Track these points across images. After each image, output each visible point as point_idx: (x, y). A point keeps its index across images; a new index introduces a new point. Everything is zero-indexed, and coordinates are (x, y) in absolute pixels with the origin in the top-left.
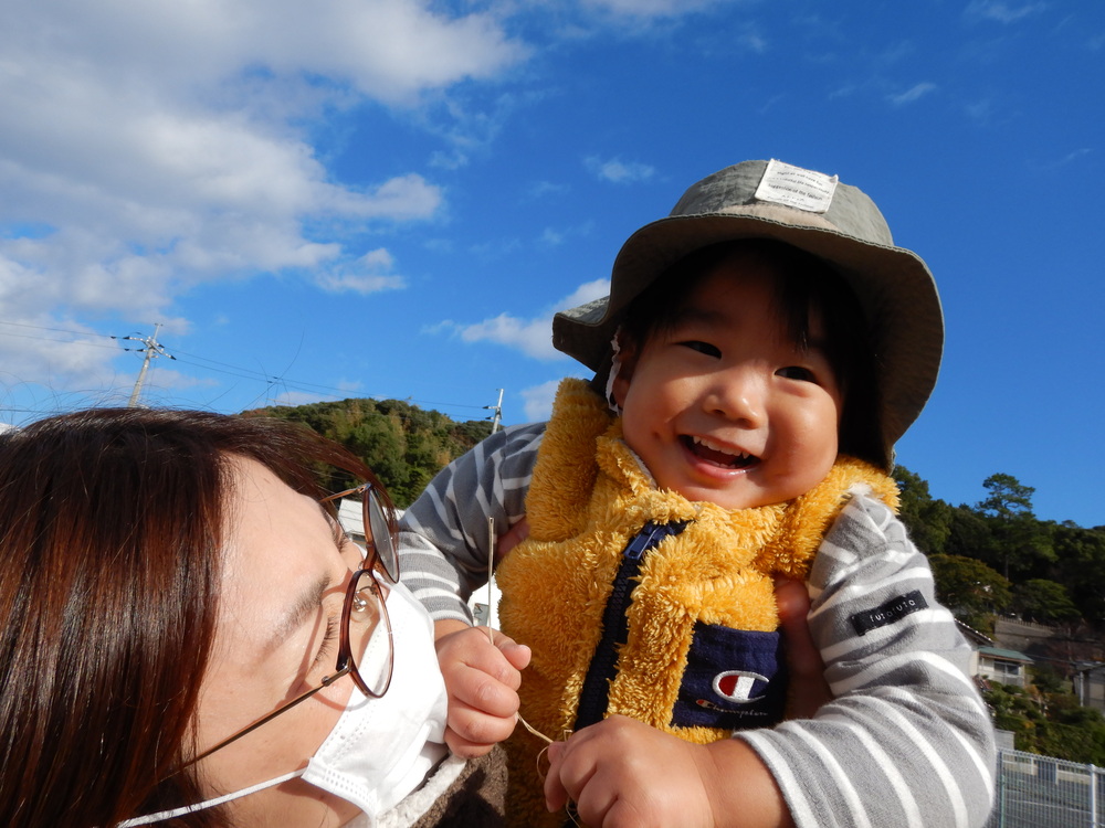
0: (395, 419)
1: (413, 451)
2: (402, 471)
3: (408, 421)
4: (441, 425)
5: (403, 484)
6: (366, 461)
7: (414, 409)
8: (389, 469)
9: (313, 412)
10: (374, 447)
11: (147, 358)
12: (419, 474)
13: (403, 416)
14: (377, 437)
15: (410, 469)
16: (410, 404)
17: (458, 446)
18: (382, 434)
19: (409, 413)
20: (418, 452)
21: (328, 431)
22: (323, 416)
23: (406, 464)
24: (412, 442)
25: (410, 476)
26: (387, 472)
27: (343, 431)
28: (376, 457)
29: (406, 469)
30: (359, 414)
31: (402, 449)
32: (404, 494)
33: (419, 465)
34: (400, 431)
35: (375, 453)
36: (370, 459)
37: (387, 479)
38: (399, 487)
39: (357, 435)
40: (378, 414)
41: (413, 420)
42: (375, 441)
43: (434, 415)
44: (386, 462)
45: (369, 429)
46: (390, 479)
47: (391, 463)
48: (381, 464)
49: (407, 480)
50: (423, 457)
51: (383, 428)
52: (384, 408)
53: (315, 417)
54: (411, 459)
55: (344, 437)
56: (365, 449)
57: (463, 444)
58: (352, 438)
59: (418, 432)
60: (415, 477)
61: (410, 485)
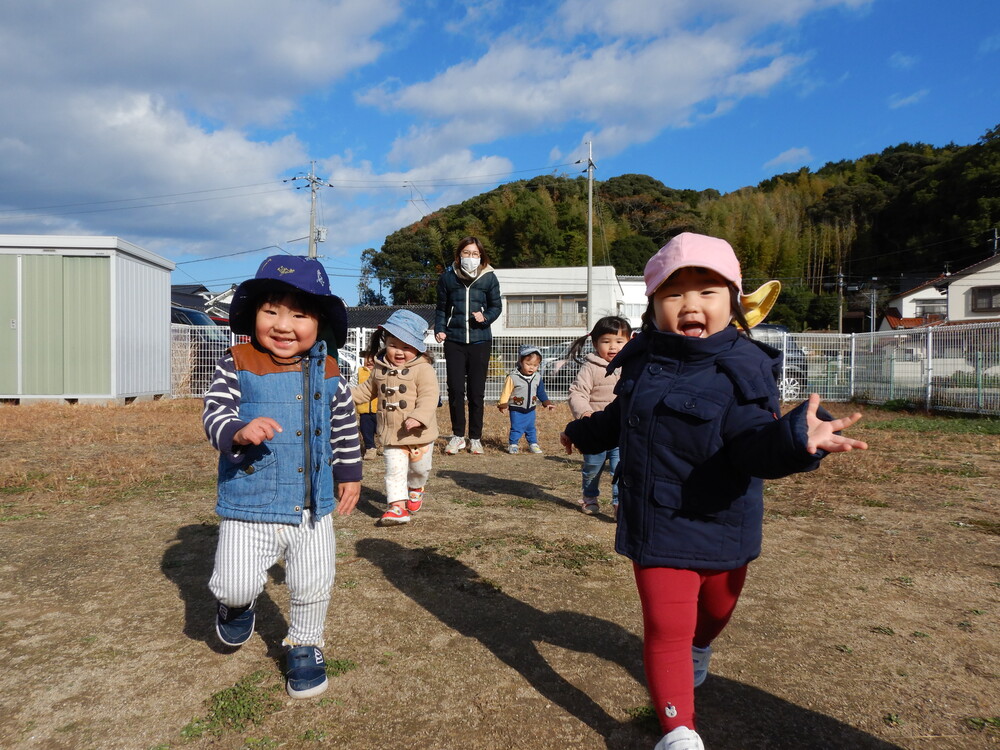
0: (545, 195)
1: (564, 218)
3: (556, 192)
5: (560, 248)
6: (525, 235)
7: (559, 180)
8: (545, 238)
9: (475, 204)
10: (529, 222)
12: (572, 237)
13: (551, 190)
14: (530, 213)
15: (563, 234)
16: (557, 175)
18: (532, 210)
19: (556, 185)
20: (568, 218)
21: (490, 218)
22: (483, 206)
23: (558, 230)
24: (562, 210)
25: (565, 240)
26: (544, 242)
27: (502, 215)
28: (532, 231)
29: (560, 234)
30: (513, 197)
31: (554, 218)
32: (563, 257)
33: (571, 229)
34: (549, 203)
35: (531, 227)
36: (528, 233)
37: (545, 247)
38: (557, 251)
39: (513, 215)
40: (528, 192)
41: (560, 190)
42: (528, 217)
44: (541, 233)
45: (522, 207)
46: (548, 246)
47: (545, 232)
48: (538, 236)
49: (563, 244)
50: (573, 221)
51: (534, 203)
52: (532, 186)
53: (478, 209)
54: (562, 225)
55: (503, 219)
56: (522, 226)
57: (609, 201)
58: (510, 219)
59: (567, 199)
60: (569, 240)
61: (566, 248)
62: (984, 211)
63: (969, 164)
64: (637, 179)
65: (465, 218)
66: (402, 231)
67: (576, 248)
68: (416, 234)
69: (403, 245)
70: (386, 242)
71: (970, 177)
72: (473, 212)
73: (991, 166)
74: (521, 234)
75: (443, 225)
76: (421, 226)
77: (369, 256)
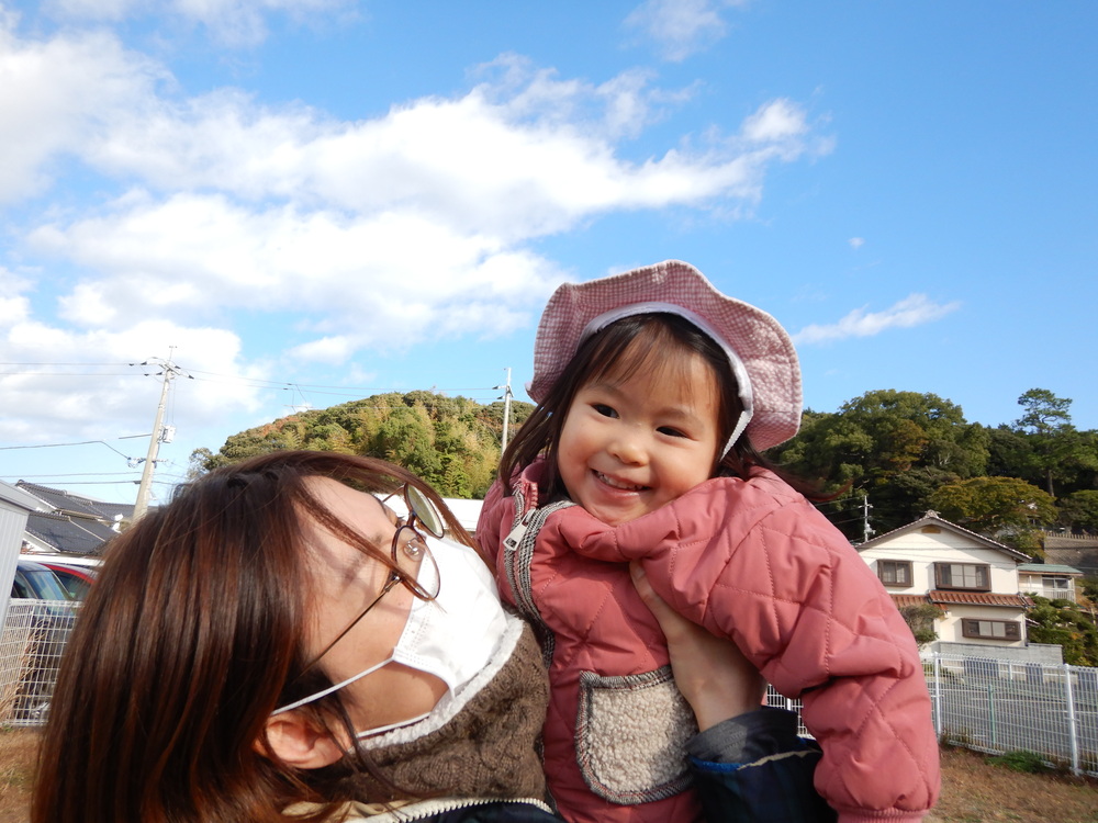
0: (421, 410)
1: (442, 439)
2: (433, 459)
3: (434, 410)
4: (468, 411)
5: (436, 472)
6: (398, 453)
7: (438, 398)
8: (420, 458)
9: (342, 412)
10: (404, 439)
11: (167, 380)
12: (450, 460)
13: (429, 407)
14: (406, 430)
15: (441, 457)
16: (435, 393)
17: (484, 429)
18: (410, 426)
19: (435, 402)
20: (447, 439)
21: (359, 429)
22: (351, 415)
23: (436, 452)
24: (440, 430)
25: (442, 463)
26: (419, 463)
27: (373, 430)
28: (407, 449)
29: (437, 456)
30: (386, 409)
31: (431, 438)
32: (438, 481)
33: (449, 452)
34: (427, 421)
35: (406, 445)
36: (401, 451)
37: (419, 469)
38: (432, 475)
39: (386, 431)
40: (405, 406)
41: (437, 409)
42: (403, 433)
43: (460, 401)
44: (417, 452)
45: (397, 422)
46: (423, 468)
47: (421, 452)
48: (412, 455)
49: (440, 468)
50: (452, 443)
51: (412, 421)
52: (409, 401)
53: (344, 418)
54: (440, 446)
55: (374, 433)
56: (396, 443)
57: (490, 426)
58: (382, 433)
59: (445, 419)
60: (446, 463)
61: (442, 473)
62: (846, 476)
63: (830, 430)
64: (521, 407)
65: (328, 427)
66: (248, 432)
67: (453, 473)
68: (267, 437)
69: (248, 449)
70: (227, 443)
71: (833, 443)
72: (339, 421)
73: (850, 435)
74: (393, 452)
75: (302, 431)
76: (274, 430)
77: (201, 456)
